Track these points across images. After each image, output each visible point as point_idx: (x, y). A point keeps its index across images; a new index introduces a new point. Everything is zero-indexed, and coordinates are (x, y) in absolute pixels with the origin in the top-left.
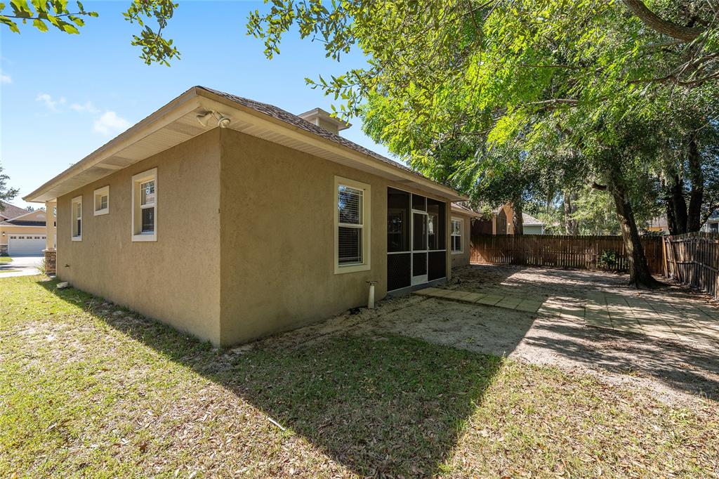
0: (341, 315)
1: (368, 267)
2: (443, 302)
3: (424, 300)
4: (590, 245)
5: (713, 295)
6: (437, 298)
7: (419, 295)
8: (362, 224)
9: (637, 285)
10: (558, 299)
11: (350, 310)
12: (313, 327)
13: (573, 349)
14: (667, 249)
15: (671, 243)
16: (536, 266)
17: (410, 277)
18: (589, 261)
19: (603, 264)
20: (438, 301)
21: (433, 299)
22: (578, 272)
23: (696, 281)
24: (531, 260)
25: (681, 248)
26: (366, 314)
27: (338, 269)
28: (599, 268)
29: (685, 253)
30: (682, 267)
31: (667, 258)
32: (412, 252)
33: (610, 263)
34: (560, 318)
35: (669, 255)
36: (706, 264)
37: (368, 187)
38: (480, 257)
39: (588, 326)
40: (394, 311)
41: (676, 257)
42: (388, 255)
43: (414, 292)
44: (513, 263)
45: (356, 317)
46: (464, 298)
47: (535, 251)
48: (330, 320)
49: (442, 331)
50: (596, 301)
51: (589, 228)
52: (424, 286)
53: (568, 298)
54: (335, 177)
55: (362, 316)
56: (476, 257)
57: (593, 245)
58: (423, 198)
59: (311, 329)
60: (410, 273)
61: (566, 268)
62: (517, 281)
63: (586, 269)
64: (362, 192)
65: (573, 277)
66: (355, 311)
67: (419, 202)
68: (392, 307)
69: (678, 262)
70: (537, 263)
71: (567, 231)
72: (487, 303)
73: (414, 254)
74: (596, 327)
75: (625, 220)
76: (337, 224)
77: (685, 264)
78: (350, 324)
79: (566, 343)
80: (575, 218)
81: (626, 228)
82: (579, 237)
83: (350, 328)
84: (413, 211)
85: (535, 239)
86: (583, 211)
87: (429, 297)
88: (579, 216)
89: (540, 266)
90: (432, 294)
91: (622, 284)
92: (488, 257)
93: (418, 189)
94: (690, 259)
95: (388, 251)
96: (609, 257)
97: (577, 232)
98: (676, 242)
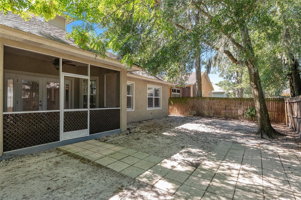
4: (241, 104)
7: (60, 151)
9: (262, 135)
14: (287, 107)
15: (289, 103)
18: (240, 114)
19: (248, 116)
25: (295, 107)
28: (246, 119)
29: (297, 111)
30: (296, 120)
31: (287, 113)
32: (62, 111)
35: (288, 111)
41: (292, 113)
43: (60, 147)
47: (208, 108)
52: (81, 140)
57: (242, 104)
63: (238, 119)
69: (294, 116)
71: (237, 95)
73: (66, 112)
75: (255, 86)
77: (298, 118)
81: (255, 92)
85: (208, 100)
87: (64, 154)
98: (292, 102)
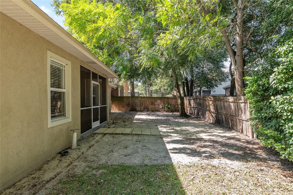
0: (53, 159)
1: (70, 120)
2: (114, 136)
3: (103, 137)
5: (205, 119)
6: (110, 134)
7: (98, 134)
8: (65, 89)
9: (182, 117)
10: (162, 127)
11: (60, 153)
12: (33, 176)
13: (189, 151)
14: (186, 102)
15: (188, 99)
16: (141, 111)
17: (92, 123)
18: (161, 108)
19: (166, 109)
20: (111, 136)
21: (107, 135)
22: (158, 113)
23: (198, 114)
24: (139, 109)
25: (192, 102)
26: (73, 154)
27: (51, 123)
28: (165, 111)
29: (193, 104)
32: (92, 107)
33: (169, 108)
34: (171, 136)
35: (187, 104)
36: (202, 107)
37: (69, 63)
38: (115, 108)
39: (184, 138)
40: (90, 147)
42: (81, 110)
43: (94, 132)
44: (130, 111)
45: (67, 157)
46: (124, 132)
47: (140, 104)
48: (45, 166)
49: (129, 155)
50: (176, 125)
51: (156, 93)
52: (98, 128)
53: (165, 126)
54: (48, 51)
55: (71, 156)
56: (113, 108)
57: (162, 101)
58: (96, 75)
59: (33, 178)
60: (91, 121)
61: (153, 111)
62: (139, 120)
63: (160, 111)
64: (65, 66)
65: (158, 116)
66: (64, 153)
67: (95, 76)
68: (88, 145)
69: (191, 107)
70: (141, 110)
71: (148, 95)
72: (138, 133)
73: (93, 108)
74: (186, 138)
75: (178, 91)
76: (50, 89)
77: (193, 108)
78: (65, 165)
79: (184, 149)
80: (153, 89)
81: (178, 94)
82: (152, 98)
83: (68, 168)
84: (93, 82)
85: (140, 99)
86: (155, 86)
87: (105, 134)
88: (154, 88)
89: (142, 111)
90: (106, 132)
91: (177, 117)
92: (119, 108)
93: (95, 69)
94: (195, 106)
95: (81, 108)
96: (168, 106)
97: (151, 95)
98: (190, 99)
